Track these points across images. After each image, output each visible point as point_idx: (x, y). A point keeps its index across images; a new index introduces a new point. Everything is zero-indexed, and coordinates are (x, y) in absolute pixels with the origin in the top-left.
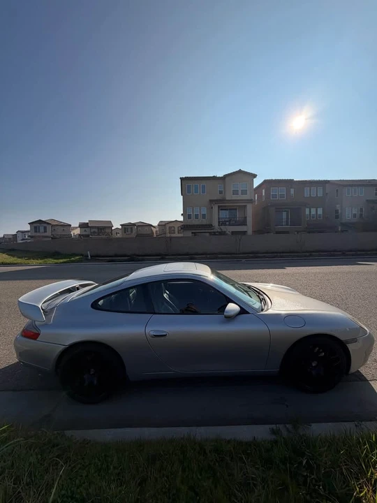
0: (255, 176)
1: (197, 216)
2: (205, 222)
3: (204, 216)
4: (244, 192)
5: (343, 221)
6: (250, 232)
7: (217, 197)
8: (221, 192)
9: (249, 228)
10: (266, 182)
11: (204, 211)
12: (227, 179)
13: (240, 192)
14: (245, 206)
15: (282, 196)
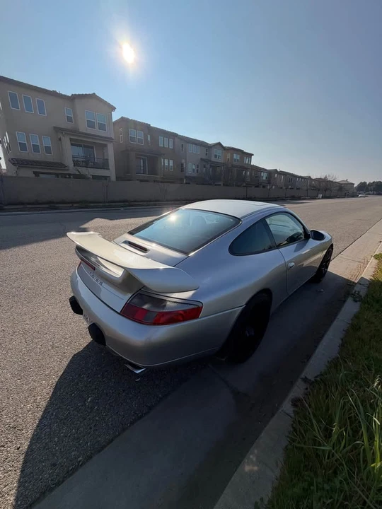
0: (114, 109)
1: (36, 148)
2: (50, 158)
3: (48, 149)
4: (102, 127)
5: (187, 175)
6: (113, 178)
7: (64, 124)
8: (69, 119)
9: (111, 173)
10: (123, 119)
11: (47, 142)
12: (77, 101)
13: (97, 126)
14: (106, 146)
15: (140, 141)
